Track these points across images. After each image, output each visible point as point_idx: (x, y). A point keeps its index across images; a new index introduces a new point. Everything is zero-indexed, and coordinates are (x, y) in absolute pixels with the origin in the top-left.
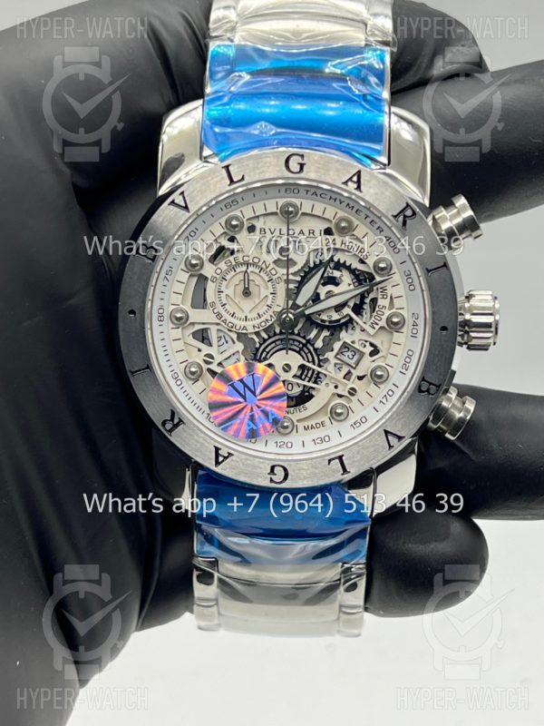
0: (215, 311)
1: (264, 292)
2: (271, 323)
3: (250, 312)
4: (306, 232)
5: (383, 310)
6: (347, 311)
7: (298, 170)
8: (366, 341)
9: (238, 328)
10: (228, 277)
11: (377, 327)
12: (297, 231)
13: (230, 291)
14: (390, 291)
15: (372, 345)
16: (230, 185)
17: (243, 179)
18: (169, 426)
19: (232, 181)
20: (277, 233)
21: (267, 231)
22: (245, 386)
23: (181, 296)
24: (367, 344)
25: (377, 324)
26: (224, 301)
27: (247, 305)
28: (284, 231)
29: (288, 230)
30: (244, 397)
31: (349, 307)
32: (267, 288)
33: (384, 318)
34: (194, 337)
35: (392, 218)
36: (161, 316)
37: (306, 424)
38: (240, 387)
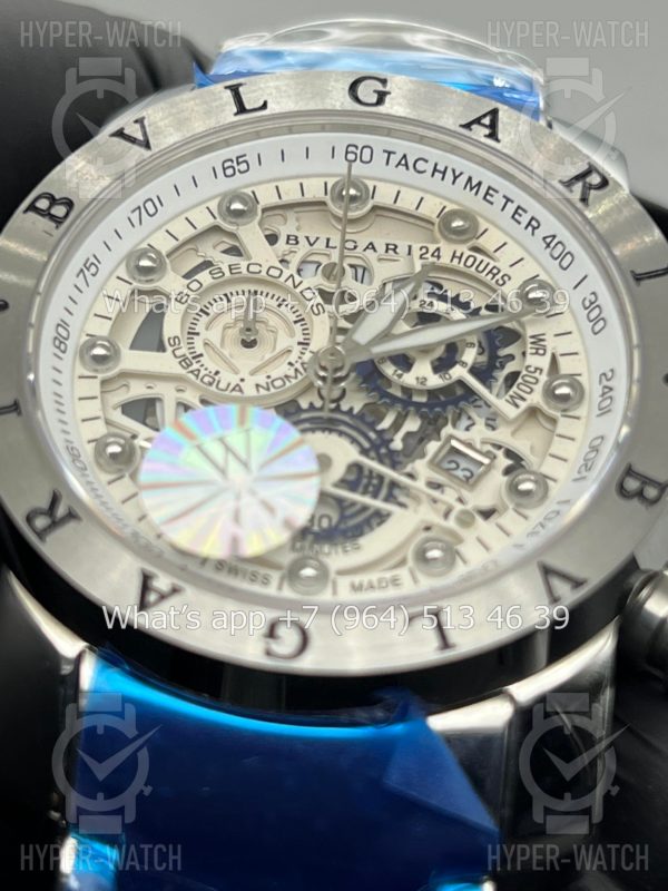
0: (178, 353)
1: (284, 341)
2: (294, 381)
3: (253, 373)
4: (381, 249)
5: (537, 375)
6: (458, 372)
7: (374, 100)
8: (499, 447)
9: (222, 386)
10: (213, 310)
11: (523, 405)
12: (362, 244)
13: (214, 335)
14: (551, 344)
15: (509, 454)
16: (236, 114)
17: (264, 106)
18: (41, 522)
19: (242, 109)
20: (321, 245)
21: (303, 241)
22: (228, 449)
23: (110, 323)
24: (500, 454)
25: (523, 399)
26: (199, 349)
27: (247, 360)
28: (336, 241)
29: (344, 241)
30: (223, 472)
31: (464, 364)
32: (292, 334)
33: (539, 388)
34: (124, 412)
35: (561, 188)
36: (60, 342)
37: (357, 579)
38: (216, 451)
